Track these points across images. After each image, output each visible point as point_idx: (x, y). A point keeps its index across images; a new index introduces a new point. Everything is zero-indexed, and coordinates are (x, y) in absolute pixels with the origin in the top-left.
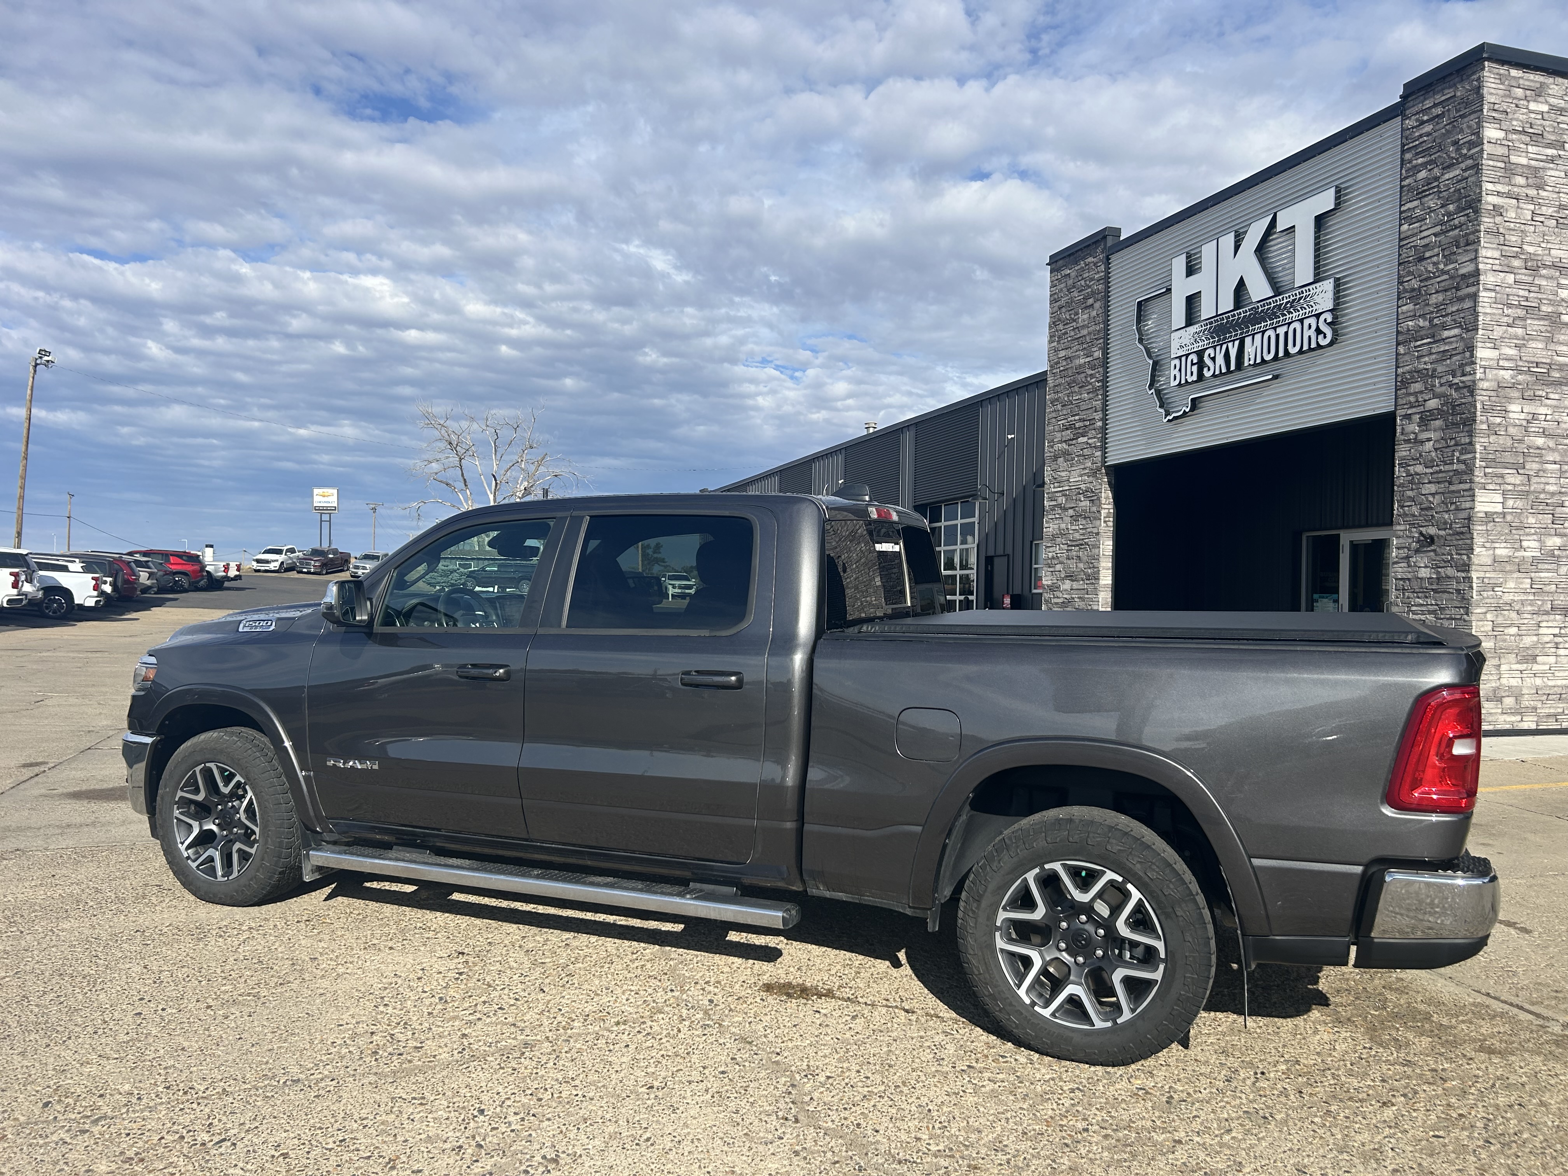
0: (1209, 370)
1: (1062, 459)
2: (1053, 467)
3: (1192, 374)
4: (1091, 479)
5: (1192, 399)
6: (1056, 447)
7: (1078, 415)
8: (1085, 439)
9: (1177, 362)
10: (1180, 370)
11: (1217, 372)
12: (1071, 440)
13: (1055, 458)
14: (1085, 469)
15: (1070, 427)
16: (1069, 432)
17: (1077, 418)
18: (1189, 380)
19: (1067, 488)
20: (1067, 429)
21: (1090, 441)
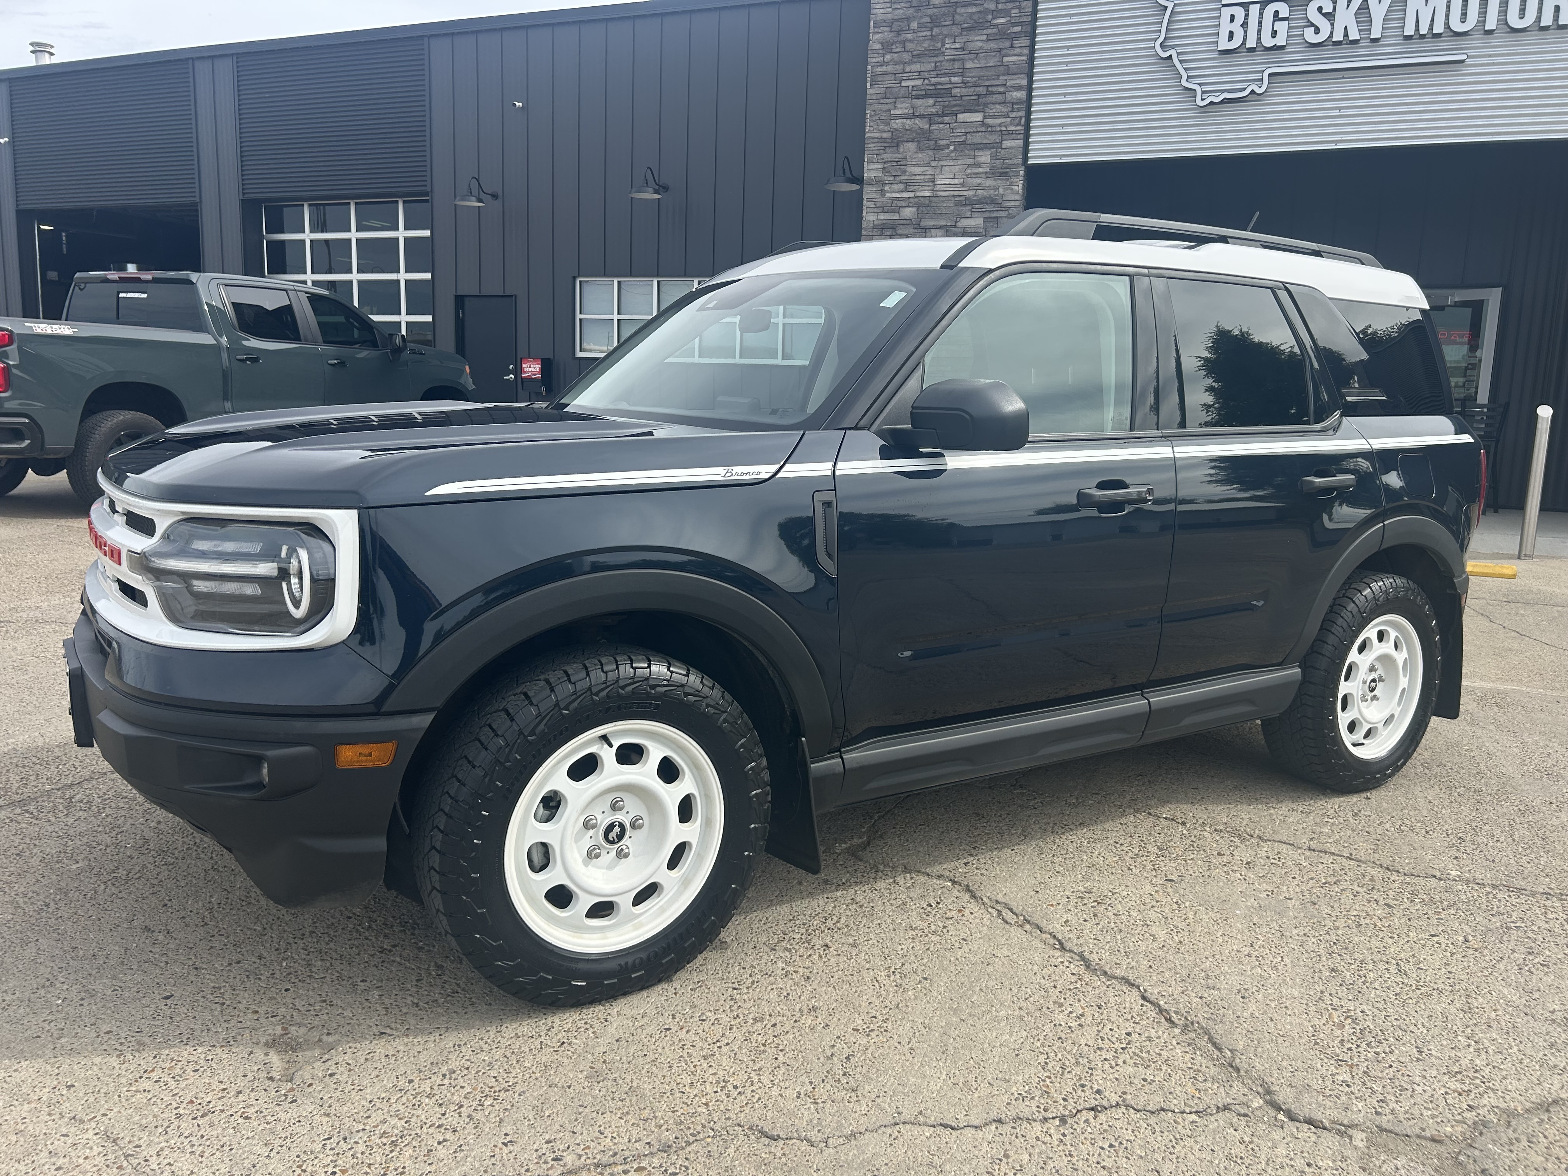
0: (1317, 31)
1: (912, 146)
2: (888, 156)
3: (1274, 34)
4: (990, 182)
5: (1270, 75)
6: (897, 124)
7: (954, 74)
8: (978, 117)
9: (1239, 12)
10: (1244, 25)
11: (1338, 36)
12: (937, 115)
13: (895, 141)
14: (978, 165)
15: (935, 93)
16: (931, 101)
17: (955, 79)
18: (1268, 42)
19: (928, 194)
20: (926, 96)
21: (989, 121)
